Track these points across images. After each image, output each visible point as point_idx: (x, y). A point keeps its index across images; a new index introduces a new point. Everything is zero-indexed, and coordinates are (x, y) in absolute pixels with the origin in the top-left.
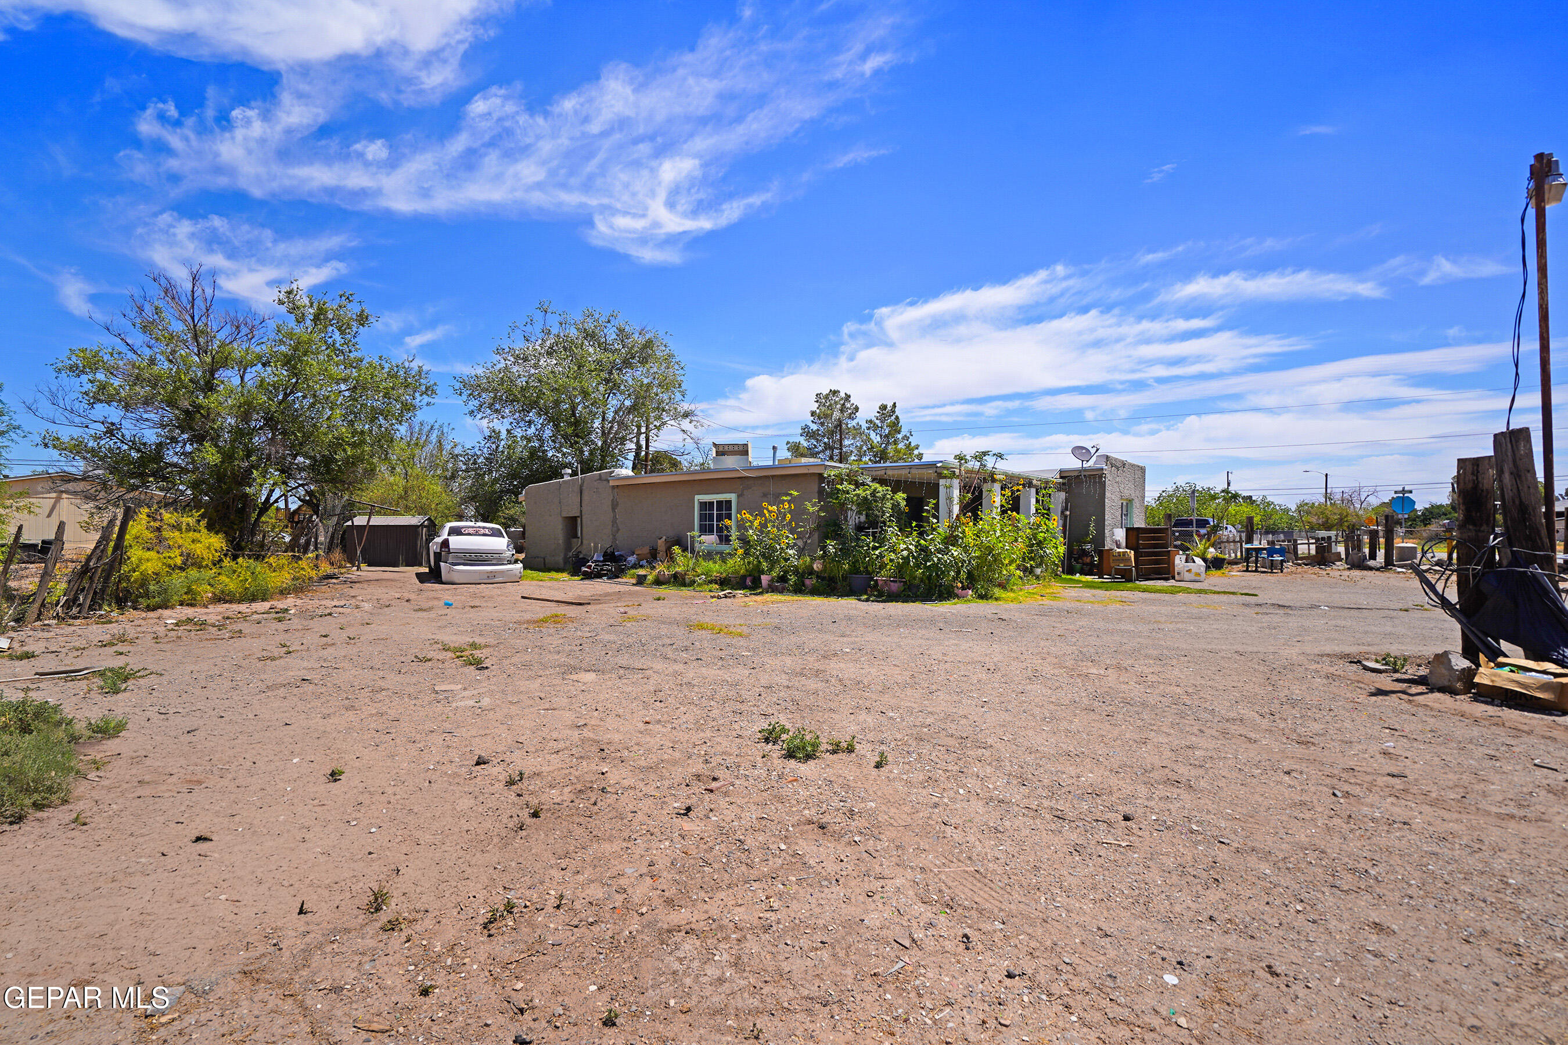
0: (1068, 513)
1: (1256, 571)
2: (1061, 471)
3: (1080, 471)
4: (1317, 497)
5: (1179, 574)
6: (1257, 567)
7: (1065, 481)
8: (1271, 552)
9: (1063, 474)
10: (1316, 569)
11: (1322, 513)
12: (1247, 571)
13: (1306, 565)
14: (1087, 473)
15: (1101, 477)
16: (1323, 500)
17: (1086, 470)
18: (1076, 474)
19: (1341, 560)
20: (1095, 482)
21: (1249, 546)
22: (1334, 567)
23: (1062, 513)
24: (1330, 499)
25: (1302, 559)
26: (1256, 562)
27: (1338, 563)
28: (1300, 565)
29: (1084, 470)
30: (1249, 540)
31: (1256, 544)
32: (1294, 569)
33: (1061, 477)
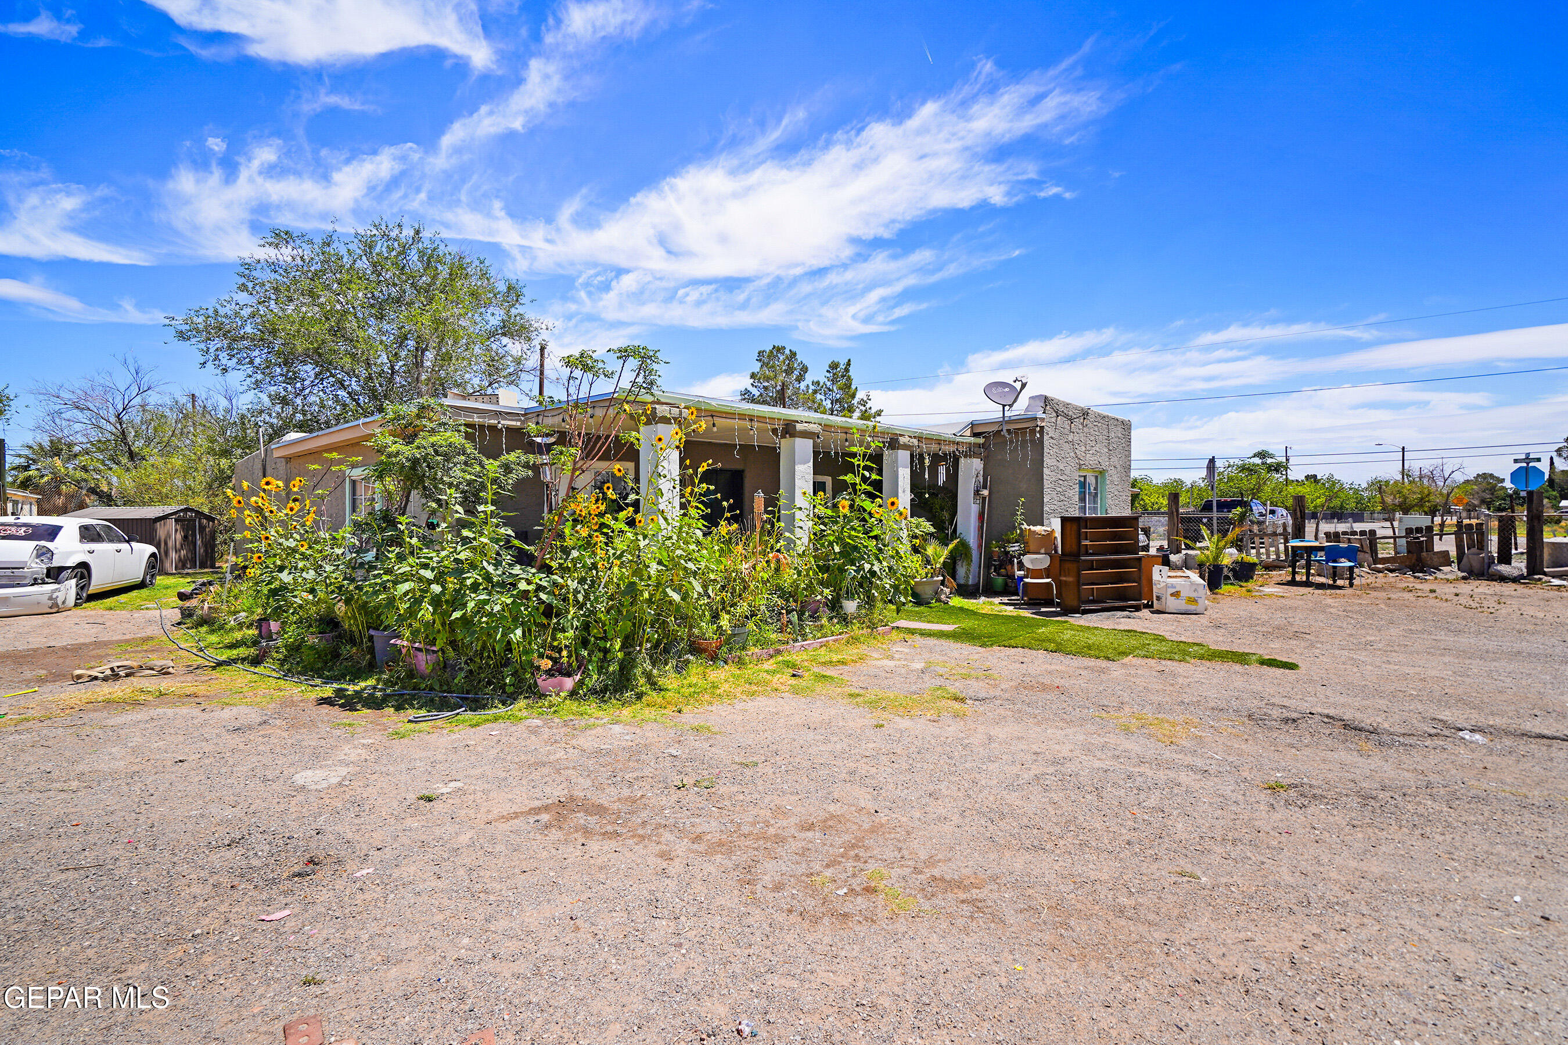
0: (986, 492)
1: (1307, 584)
2: (973, 425)
3: (1001, 423)
4: (1391, 472)
5: (1158, 598)
6: (1308, 574)
7: (981, 440)
8: (1333, 554)
9: (976, 429)
10: (1409, 580)
11: (1400, 492)
12: (1293, 583)
13: (1391, 571)
14: (1012, 427)
15: (1033, 431)
16: (1399, 477)
17: (1010, 421)
18: (995, 428)
19: (1449, 563)
20: (1024, 441)
21: (1296, 543)
22: (1439, 575)
23: (977, 492)
24: (1408, 476)
25: (1384, 561)
26: (1308, 567)
27: (1445, 569)
28: (1379, 571)
29: (1004, 421)
30: (1299, 532)
31: (1309, 541)
32: (1371, 579)
33: (975, 435)
